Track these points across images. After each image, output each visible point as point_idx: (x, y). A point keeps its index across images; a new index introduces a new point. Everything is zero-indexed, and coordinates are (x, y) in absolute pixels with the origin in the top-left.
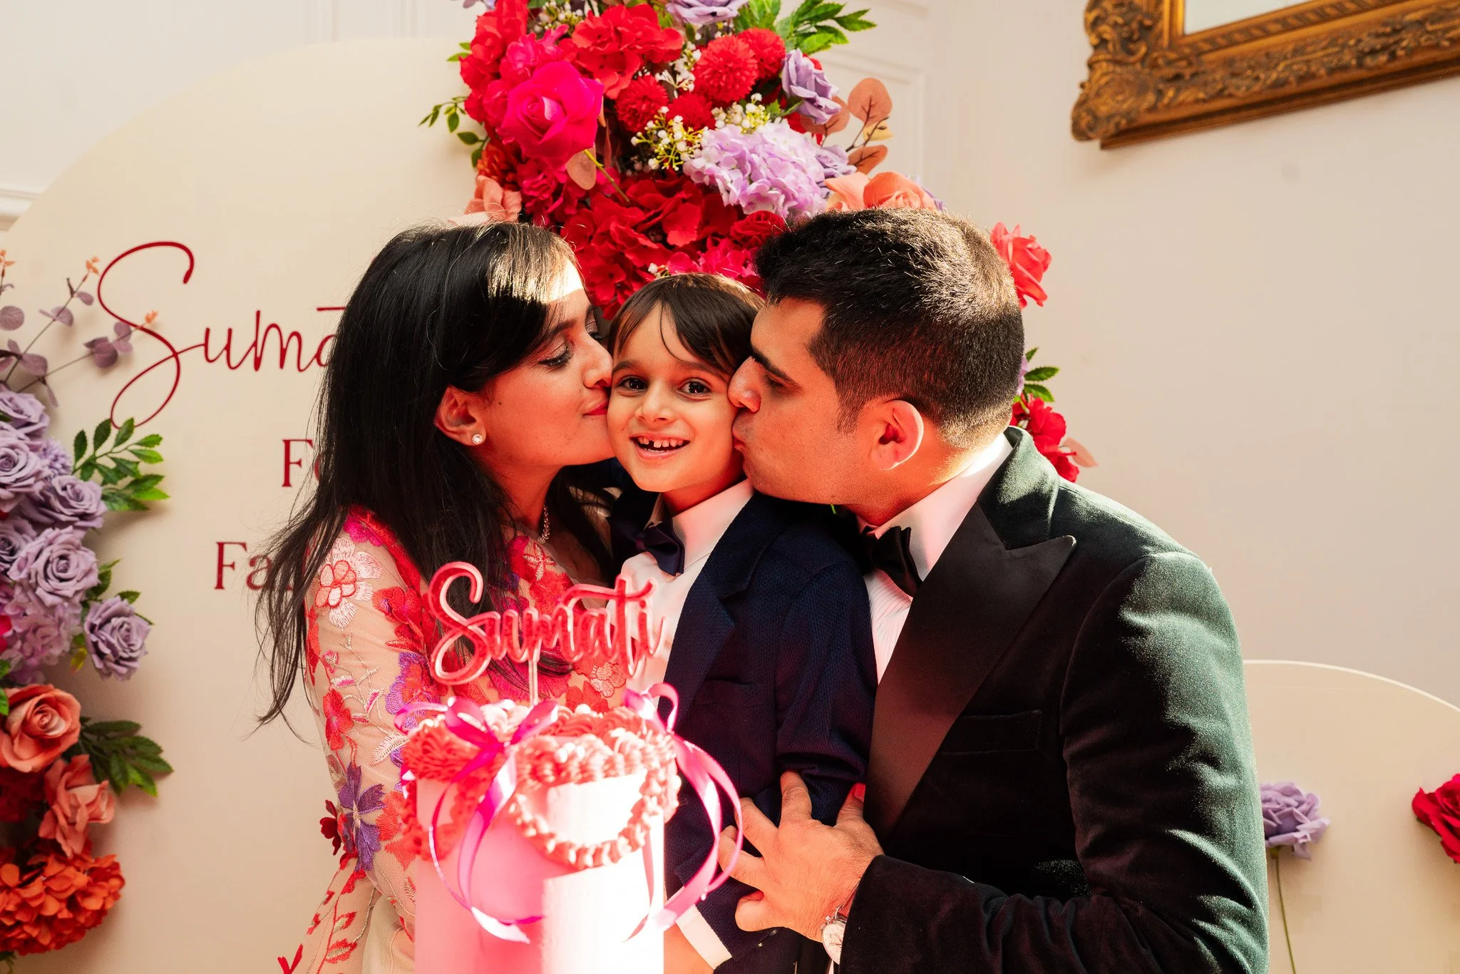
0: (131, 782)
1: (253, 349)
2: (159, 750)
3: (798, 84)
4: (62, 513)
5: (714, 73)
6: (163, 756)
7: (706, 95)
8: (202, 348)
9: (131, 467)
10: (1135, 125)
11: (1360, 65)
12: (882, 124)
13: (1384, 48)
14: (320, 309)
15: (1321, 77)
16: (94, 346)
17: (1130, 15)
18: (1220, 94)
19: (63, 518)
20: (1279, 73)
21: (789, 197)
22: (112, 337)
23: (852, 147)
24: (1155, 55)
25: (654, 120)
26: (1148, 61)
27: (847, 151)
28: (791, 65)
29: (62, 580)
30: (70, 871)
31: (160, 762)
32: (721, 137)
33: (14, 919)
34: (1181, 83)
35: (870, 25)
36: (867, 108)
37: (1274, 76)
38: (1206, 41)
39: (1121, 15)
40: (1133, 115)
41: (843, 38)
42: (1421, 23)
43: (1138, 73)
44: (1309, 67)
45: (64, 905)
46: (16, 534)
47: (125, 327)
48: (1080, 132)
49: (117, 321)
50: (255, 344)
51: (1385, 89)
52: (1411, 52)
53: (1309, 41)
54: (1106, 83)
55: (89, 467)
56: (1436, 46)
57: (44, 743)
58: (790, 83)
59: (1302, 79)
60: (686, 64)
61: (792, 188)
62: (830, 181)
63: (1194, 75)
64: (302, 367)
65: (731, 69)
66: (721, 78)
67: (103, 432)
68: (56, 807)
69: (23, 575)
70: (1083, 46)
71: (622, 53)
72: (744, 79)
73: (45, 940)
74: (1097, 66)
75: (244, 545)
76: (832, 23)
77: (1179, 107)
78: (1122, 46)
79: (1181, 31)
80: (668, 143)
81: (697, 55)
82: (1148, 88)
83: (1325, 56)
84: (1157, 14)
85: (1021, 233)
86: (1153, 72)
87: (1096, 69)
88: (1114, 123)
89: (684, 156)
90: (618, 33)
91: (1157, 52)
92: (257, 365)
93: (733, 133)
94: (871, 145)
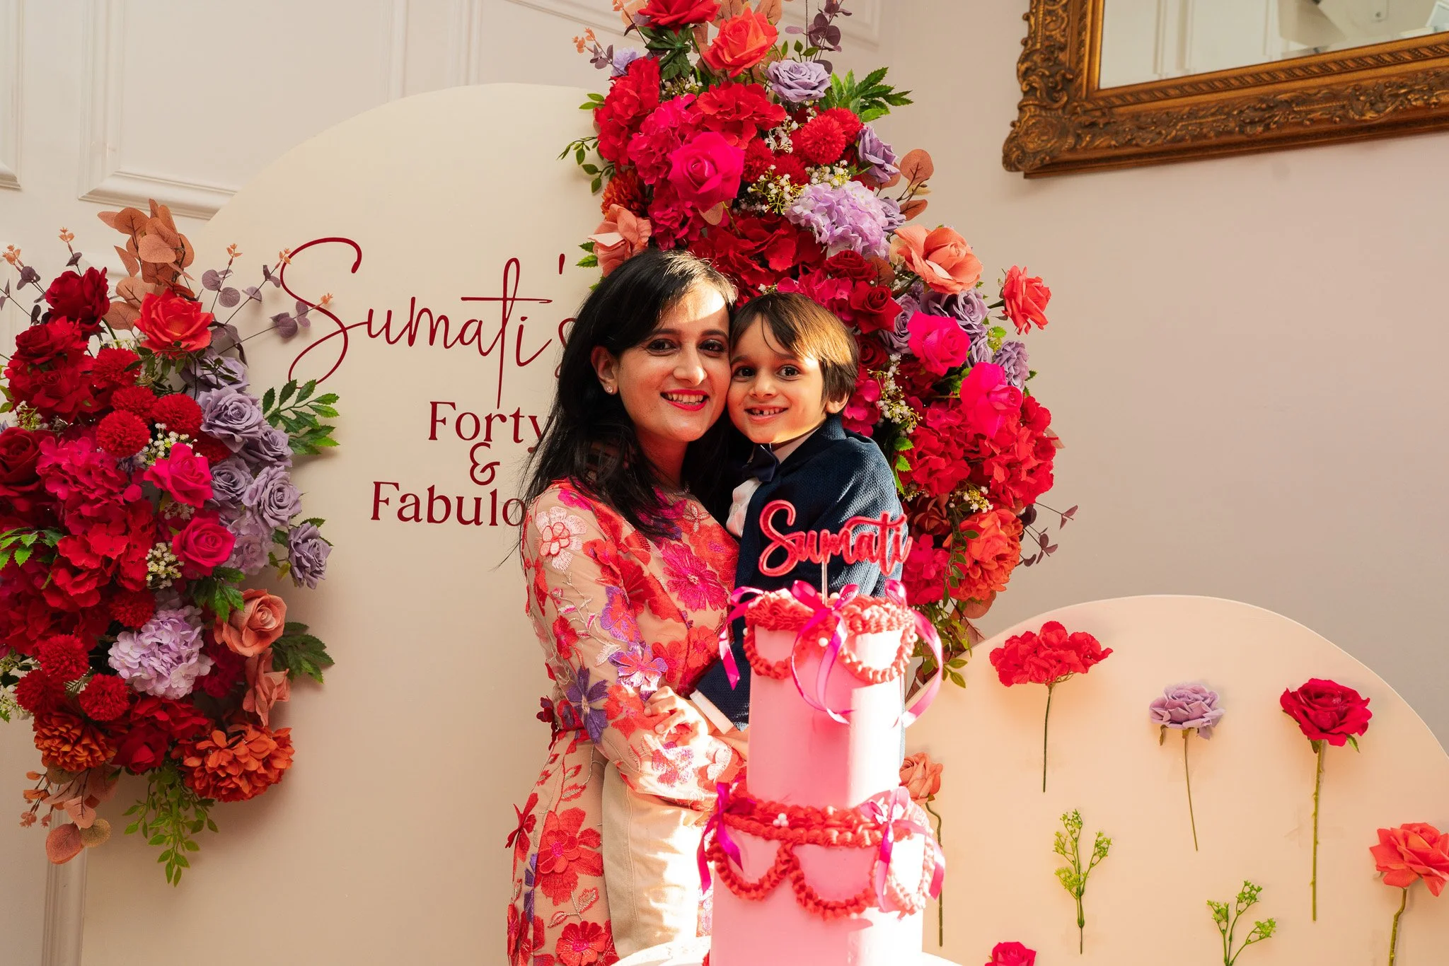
0: (303, 671)
1: (409, 329)
2: (323, 646)
3: (871, 153)
4: (266, 454)
5: (815, 143)
6: (326, 651)
7: (800, 156)
8: (366, 325)
9: (309, 419)
10: (1055, 161)
11: (1242, 132)
12: (925, 183)
13: (1261, 121)
14: (464, 299)
15: (1210, 138)
16: (280, 320)
17: (1056, 68)
18: (1128, 143)
19: (269, 459)
20: (1177, 131)
21: (864, 237)
22: (293, 314)
23: (902, 197)
24: (1076, 104)
25: (765, 175)
26: (1069, 107)
27: (898, 200)
28: (867, 138)
29: (279, 507)
30: (264, 738)
31: (325, 655)
32: (816, 191)
33: (225, 772)
34: (1096, 129)
35: (909, 102)
36: (914, 171)
37: (1174, 133)
38: (1117, 96)
39: (1048, 68)
40: (1056, 153)
41: (887, 110)
42: (1288, 103)
43: (1059, 117)
44: (1202, 129)
45: (261, 763)
46: (237, 470)
47: (303, 305)
48: (1009, 164)
49: (297, 301)
50: (410, 324)
51: (1258, 152)
52: (1281, 126)
53: (1201, 106)
54: (1034, 124)
55: (275, 418)
56: (1301, 124)
57: (262, 635)
58: (865, 151)
59: (1194, 138)
60: (785, 131)
61: (867, 232)
62: (891, 227)
63: (1106, 124)
64: (448, 345)
65: (828, 142)
66: (820, 148)
67: (289, 389)
68: (258, 687)
69: (255, 503)
70: (1013, 92)
71: (741, 122)
72: (837, 149)
73: (246, 789)
74: (1026, 109)
75: (396, 485)
76: (881, 99)
77: (1095, 148)
78: (1048, 94)
79: (1096, 86)
80: (777, 194)
81: (795, 125)
82: (1069, 132)
83: (1214, 121)
84: (1077, 71)
85: (1031, 275)
86: (1073, 118)
87: (1025, 112)
88: (1038, 158)
89: (788, 204)
90: (738, 106)
91: (1077, 102)
92: (411, 341)
93: (826, 187)
94: (916, 198)
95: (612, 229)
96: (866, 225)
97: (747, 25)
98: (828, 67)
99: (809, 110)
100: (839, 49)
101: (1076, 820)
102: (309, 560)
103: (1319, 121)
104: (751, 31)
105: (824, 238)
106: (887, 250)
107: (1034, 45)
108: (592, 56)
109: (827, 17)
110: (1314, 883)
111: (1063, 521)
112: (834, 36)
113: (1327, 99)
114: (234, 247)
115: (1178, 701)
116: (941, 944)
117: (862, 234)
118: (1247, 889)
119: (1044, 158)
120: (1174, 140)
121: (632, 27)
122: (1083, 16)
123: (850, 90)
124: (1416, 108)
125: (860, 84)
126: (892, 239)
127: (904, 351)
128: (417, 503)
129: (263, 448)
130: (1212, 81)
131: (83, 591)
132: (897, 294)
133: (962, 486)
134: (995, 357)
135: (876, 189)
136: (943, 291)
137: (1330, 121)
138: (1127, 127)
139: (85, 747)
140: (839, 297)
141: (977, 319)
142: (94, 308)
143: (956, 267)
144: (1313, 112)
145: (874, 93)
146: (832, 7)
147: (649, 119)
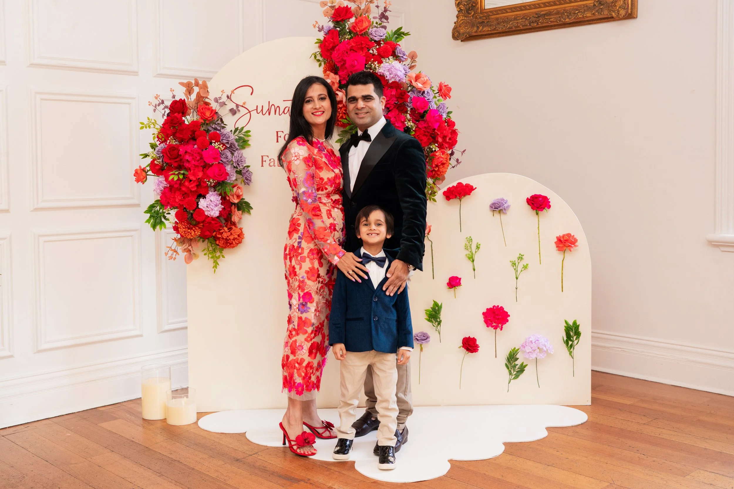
0: (246, 211)
1: (268, 111)
2: (250, 204)
3: (399, 53)
5: (383, 51)
7: (380, 56)
8: (256, 110)
9: (243, 138)
10: (471, 35)
11: (530, 25)
12: (416, 59)
13: (536, 21)
14: (284, 101)
15: (520, 27)
16: (231, 110)
17: (469, 2)
18: (494, 29)
19: (236, 149)
20: (510, 24)
22: (235, 108)
23: (409, 65)
25: (370, 62)
26: (474, 16)
28: (398, 49)
29: (242, 162)
30: (237, 229)
31: (250, 207)
32: (385, 65)
34: (484, 24)
35: (410, 34)
36: (412, 57)
37: (509, 26)
38: (490, 12)
39: (466, 2)
40: (470, 33)
41: (403, 37)
42: (544, 15)
43: (471, 20)
44: (518, 24)
45: (238, 236)
46: (227, 153)
47: (237, 106)
48: (455, 37)
49: (235, 104)
50: (269, 109)
51: (537, 31)
52: (542, 23)
53: (518, 16)
54: (462, 23)
57: (238, 197)
58: (397, 53)
59: (516, 27)
60: (375, 48)
62: (406, 73)
63: (487, 22)
65: (387, 51)
66: (385, 53)
67: (236, 129)
68: (235, 215)
70: (455, 11)
71: (362, 47)
72: (390, 53)
73: (234, 244)
74: (459, 17)
75: (268, 156)
76: (402, 35)
77: (484, 31)
78: (467, 11)
79: (483, 8)
80: (374, 67)
81: (378, 47)
82: (475, 25)
83: (521, 21)
84: (476, 3)
85: (446, 84)
86: (476, 20)
87: (459, 18)
88: (464, 35)
89: (377, 69)
90: (361, 43)
91: (477, 14)
92: (269, 114)
93: (387, 64)
94: (413, 64)
96: (399, 73)
97: (362, 20)
98: (385, 27)
99: (381, 42)
100: (388, 22)
101: (470, 240)
102: (249, 177)
103: (553, 22)
104: (364, 22)
105: (388, 78)
106: (405, 80)
108: (318, 29)
109: (384, 13)
110: (540, 253)
111: (462, 154)
112: (387, 18)
113: (556, 14)
114: (223, 91)
115: (496, 202)
116: (433, 279)
117: (398, 76)
118: (520, 256)
119: (466, 35)
120: (509, 28)
121: (330, 21)
123: (392, 35)
124: (580, 18)
125: (395, 31)
126: (407, 76)
127: (412, 107)
128: (274, 161)
129: (233, 147)
130: (521, 7)
131: (193, 186)
132: (409, 92)
133: (430, 144)
134: (437, 108)
135: (402, 62)
136: (421, 90)
137: (556, 21)
138: (495, 22)
139: (193, 230)
140: (392, 94)
141: (431, 97)
142: (184, 110)
143: (424, 83)
144: (551, 18)
145: (399, 34)
146: (386, 10)
147: (337, 48)
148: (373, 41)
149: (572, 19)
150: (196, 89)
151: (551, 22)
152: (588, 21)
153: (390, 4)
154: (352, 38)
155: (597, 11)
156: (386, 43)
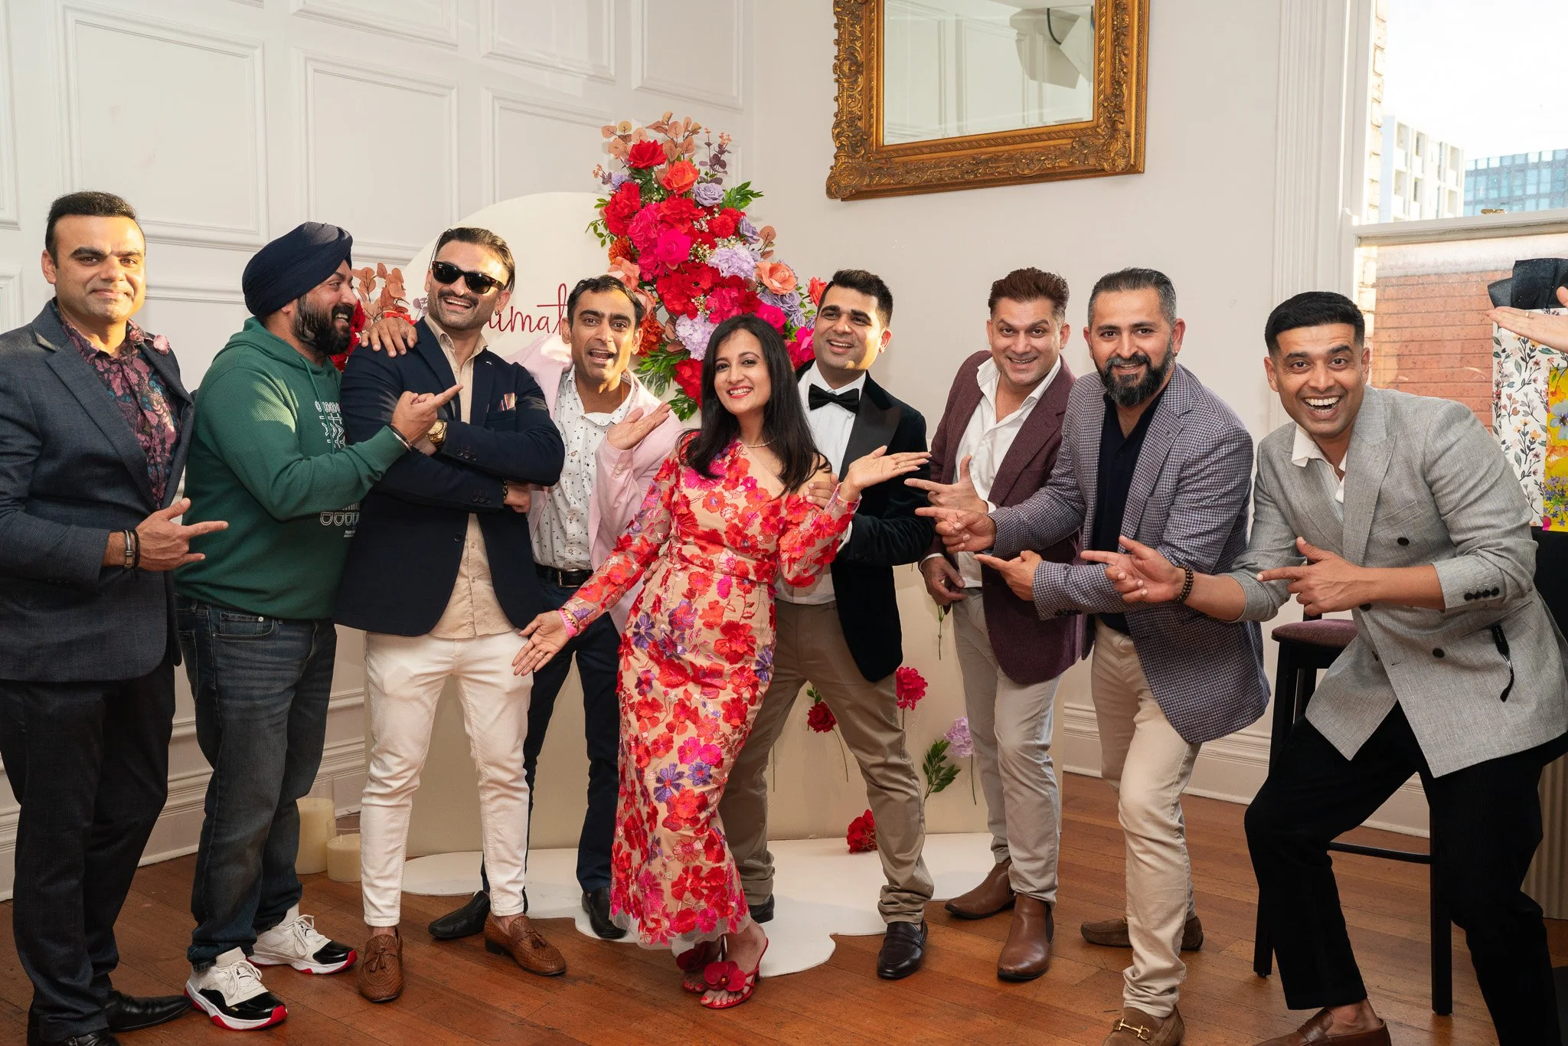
1: (510, 324)
3: (746, 230)
5: (719, 226)
7: (712, 233)
10: (859, 190)
11: (962, 178)
12: (772, 241)
13: (973, 170)
14: (538, 306)
17: (856, 132)
18: (900, 183)
20: (928, 176)
23: (760, 250)
24: (869, 155)
25: (696, 244)
26: (866, 156)
28: (744, 224)
32: (721, 251)
34: (882, 172)
35: (762, 195)
36: (766, 237)
37: (926, 177)
38: (894, 151)
39: (851, 132)
40: (858, 187)
41: (750, 200)
42: (987, 161)
43: (860, 164)
44: (941, 175)
48: (831, 194)
50: (511, 320)
52: (983, 174)
53: (941, 160)
54: (844, 168)
56: (992, 174)
58: (742, 229)
59: (937, 179)
60: (703, 219)
61: (745, 270)
62: (756, 266)
63: (888, 169)
64: (532, 330)
65: (725, 225)
70: (832, 148)
71: (684, 218)
72: (730, 230)
74: (839, 158)
76: (749, 196)
77: (881, 184)
78: (852, 148)
79: (882, 143)
80: (703, 253)
81: (709, 218)
82: (866, 173)
83: (947, 170)
84: (870, 133)
86: (869, 164)
87: (839, 160)
88: (848, 191)
89: (708, 258)
90: (680, 209)
91: (870, 153)
92: (512, 329)
93: (726, 249)
94: (768, 249)
95: (617, 269)
96: (746, 266)
97: (682, 168)
98: (719, 181)
99: (715, 210)
100: (726, 172)
103: (1003, 173)
104: (684, 171)
105: (725, 274)
106: (753, 275)
107: (841, 117)
108: (602, 180)
109: (720, 156)
112: (723, 165)
113: (1008, 160)
117: (743, 271)
119: (851, 190)
120: (925, 181)
121: (624, 166)
122: (871, 99)
123: (733, 196)
124: (1050, 168)
125: (738, 189)
126: (756, 270)
130: (947, 144)
132: (757, 295)
135: (748, 245)
136: (778, 293)
137: (1008, 173)
138: (901, 170)
140: (732, 297)
141: (796, 303)
143: (784, 281)
144: (999, 167)
145: (745, 193)
146: (722, 151)
147: (637, 216)
148: (700, 207)
149: (1036, 168)
150: (380, 283)
151: (999, 173)
152: (1061, 174)
153: (729, 140)
154: (662, 200)
155: (1077, 159)
156: (723, 212)
